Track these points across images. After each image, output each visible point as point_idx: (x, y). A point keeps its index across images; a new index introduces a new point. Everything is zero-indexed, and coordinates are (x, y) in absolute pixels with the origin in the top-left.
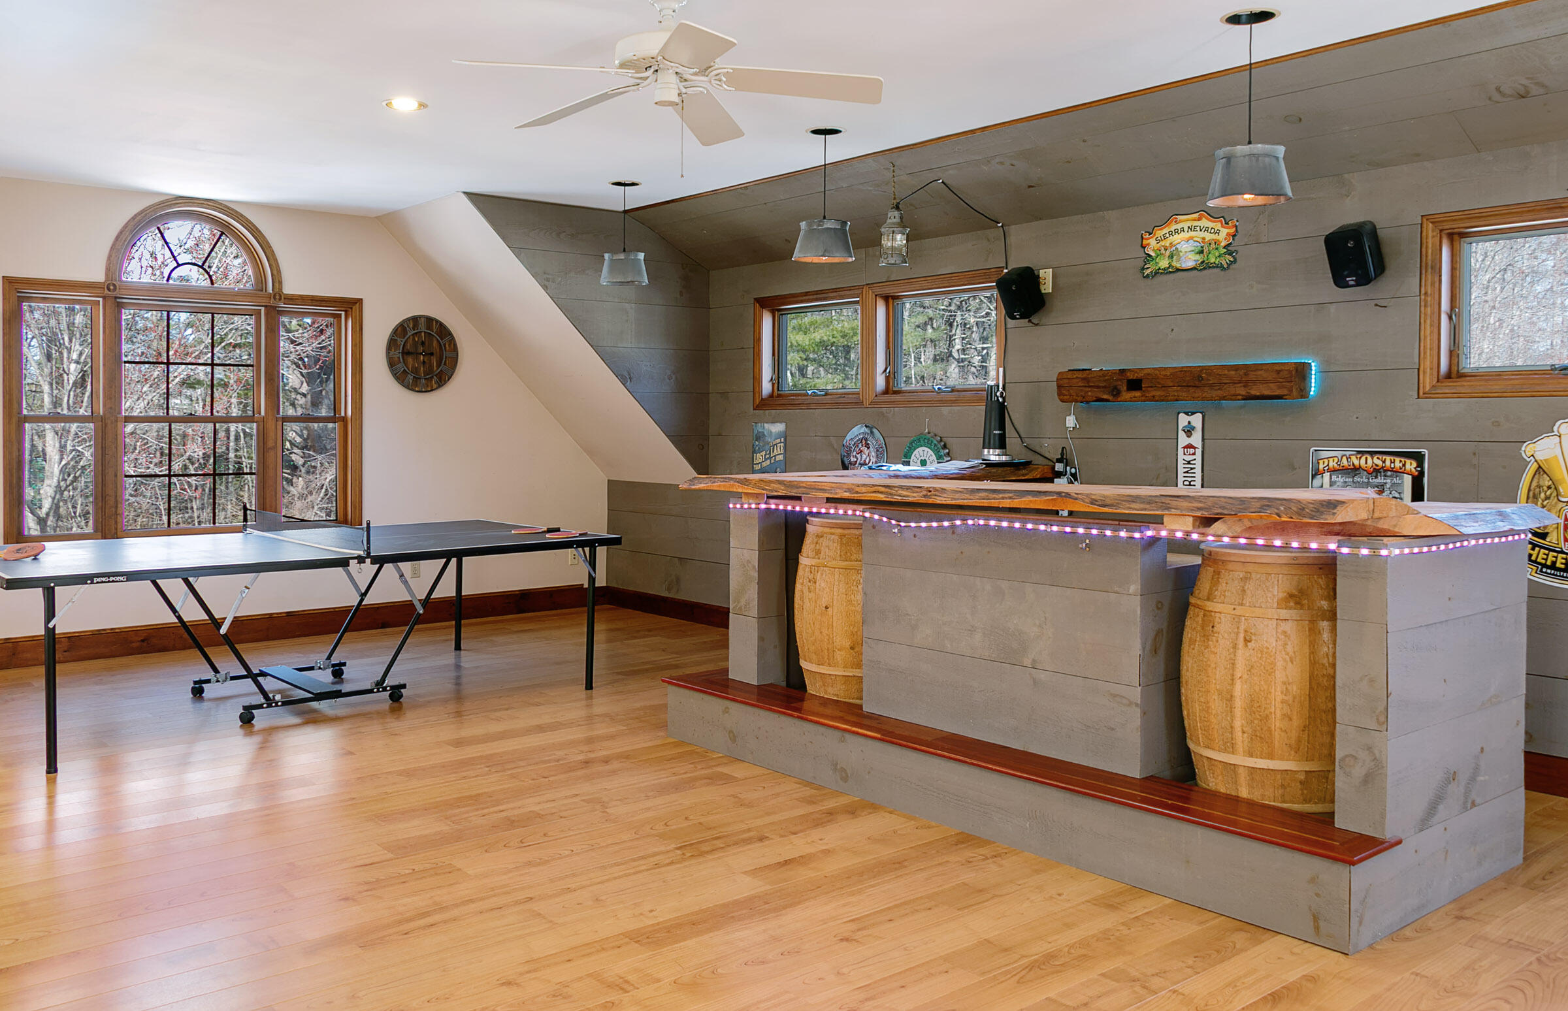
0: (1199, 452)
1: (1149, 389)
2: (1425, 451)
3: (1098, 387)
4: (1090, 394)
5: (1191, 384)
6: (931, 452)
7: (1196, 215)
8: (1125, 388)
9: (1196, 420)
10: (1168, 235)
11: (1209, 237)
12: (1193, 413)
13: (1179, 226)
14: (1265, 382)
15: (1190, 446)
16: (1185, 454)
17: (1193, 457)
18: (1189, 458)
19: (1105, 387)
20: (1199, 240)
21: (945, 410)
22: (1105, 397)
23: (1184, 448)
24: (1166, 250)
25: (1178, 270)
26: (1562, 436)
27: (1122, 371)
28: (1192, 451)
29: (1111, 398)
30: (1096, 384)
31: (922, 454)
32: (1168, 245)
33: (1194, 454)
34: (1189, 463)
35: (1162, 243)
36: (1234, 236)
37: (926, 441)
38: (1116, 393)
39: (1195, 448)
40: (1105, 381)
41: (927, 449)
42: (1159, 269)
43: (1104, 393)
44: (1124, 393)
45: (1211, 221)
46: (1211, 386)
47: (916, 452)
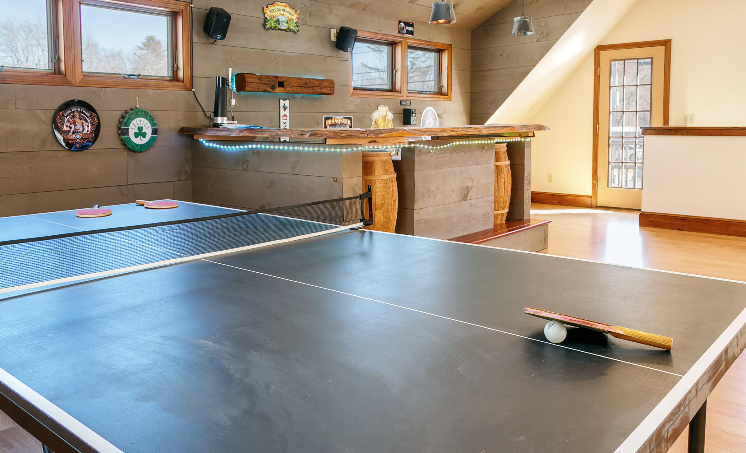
0: (288, 118)
1: (287, 87)
2: (352, 117)
3: (265, 84)
4: (262, 87)
5: (303, 86)
6: (146, 121)
7: (285, 4)
8: (277, 86)
9: (287, 103)
10: (274, 10)
11: (290, 17)
12: (286, 100)
13: (279, 7)
14: (326, 87)
15: (285, 116)
16: (283, 119)
17: (286, 121)
18: (285, 121)
19: (269, 84)
20: (287, 17)
21: (150, 92)
22: (269, 89)
23: (283, 116)
24: (274, 17)
25: (280, 29)
26: (380, 111)
27: (276, 77)
28: (286, 117)
29: (271, 90)
30: (265, 82)
31: (139, 122)
32: (274, 15)
33: (286, 119)
34: (285, 124)
35: (272, 14)
36: (298, 19)
37: (143, 113)
38: (273, 88)
39: (287, 116)
40: (269, 81)
41: (143, 119)
42: (272, 26)
43: (269, 87)
44: (277, 88)
45: (290, 9)
46: (309, 87)
47: (134, 121)
